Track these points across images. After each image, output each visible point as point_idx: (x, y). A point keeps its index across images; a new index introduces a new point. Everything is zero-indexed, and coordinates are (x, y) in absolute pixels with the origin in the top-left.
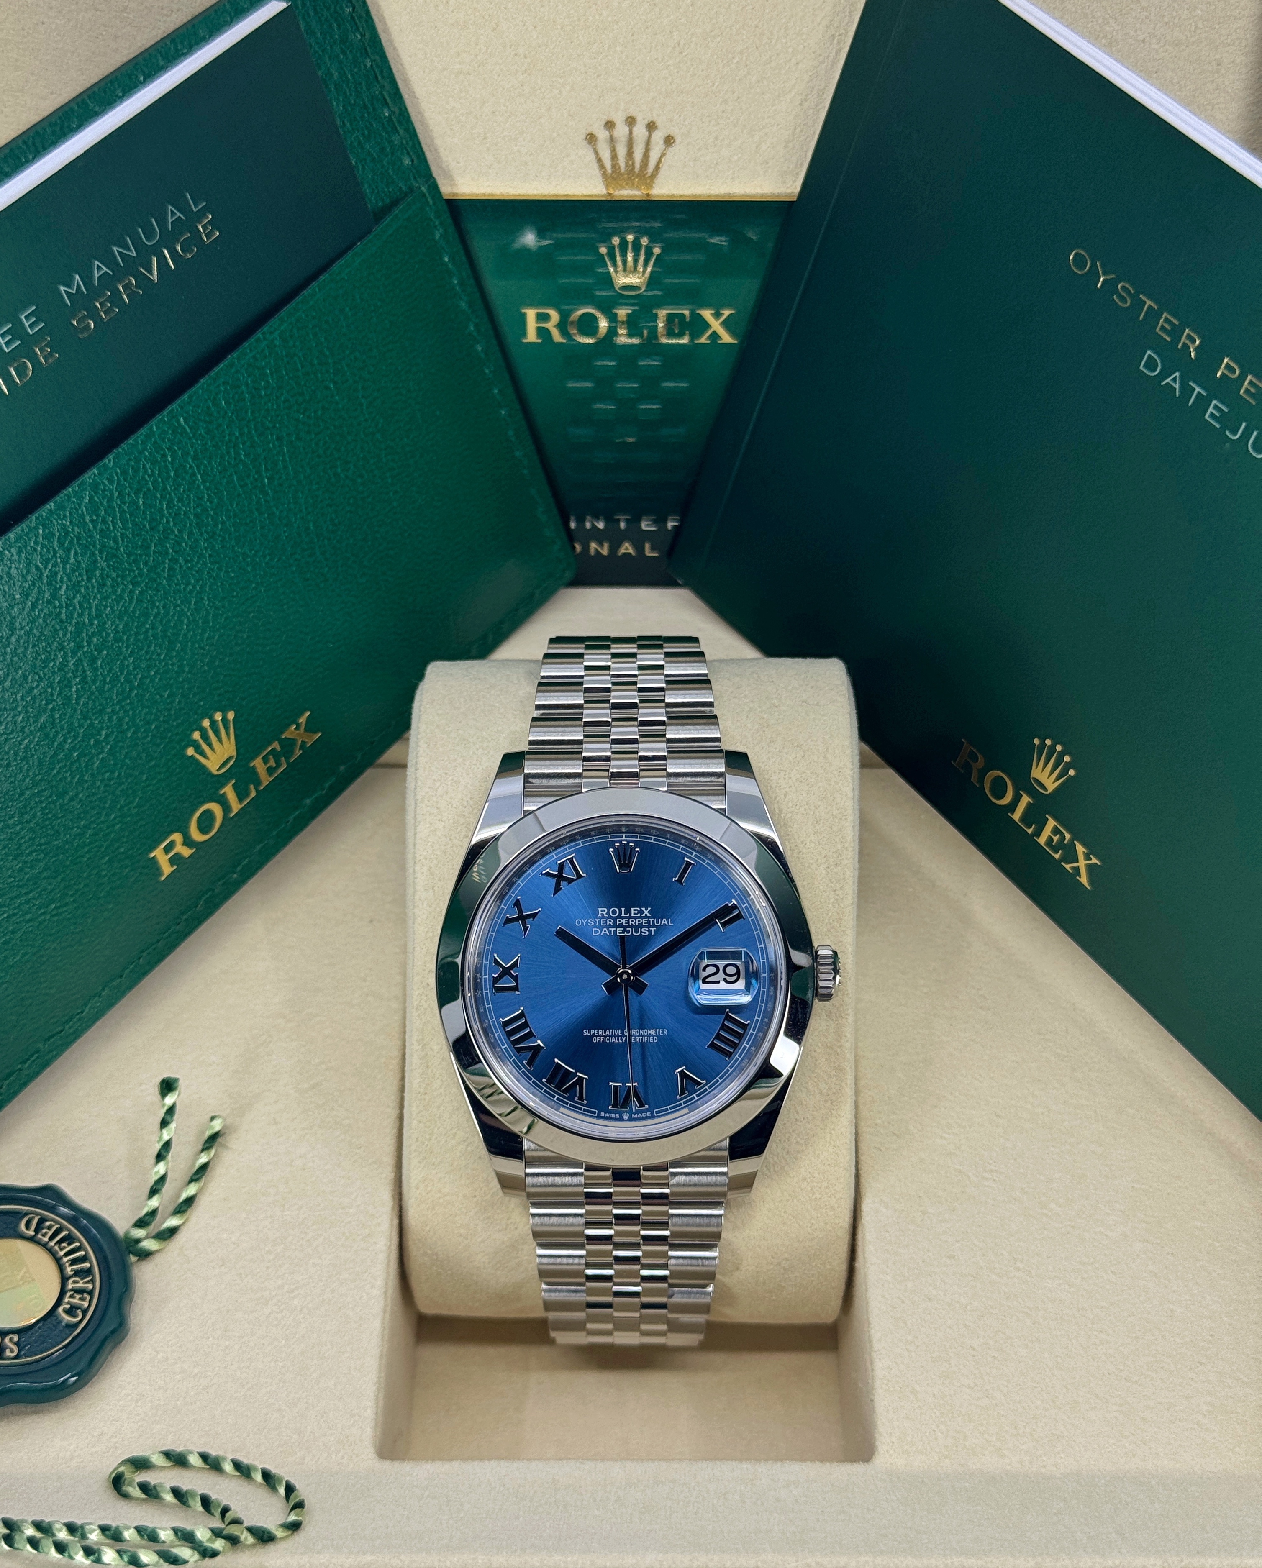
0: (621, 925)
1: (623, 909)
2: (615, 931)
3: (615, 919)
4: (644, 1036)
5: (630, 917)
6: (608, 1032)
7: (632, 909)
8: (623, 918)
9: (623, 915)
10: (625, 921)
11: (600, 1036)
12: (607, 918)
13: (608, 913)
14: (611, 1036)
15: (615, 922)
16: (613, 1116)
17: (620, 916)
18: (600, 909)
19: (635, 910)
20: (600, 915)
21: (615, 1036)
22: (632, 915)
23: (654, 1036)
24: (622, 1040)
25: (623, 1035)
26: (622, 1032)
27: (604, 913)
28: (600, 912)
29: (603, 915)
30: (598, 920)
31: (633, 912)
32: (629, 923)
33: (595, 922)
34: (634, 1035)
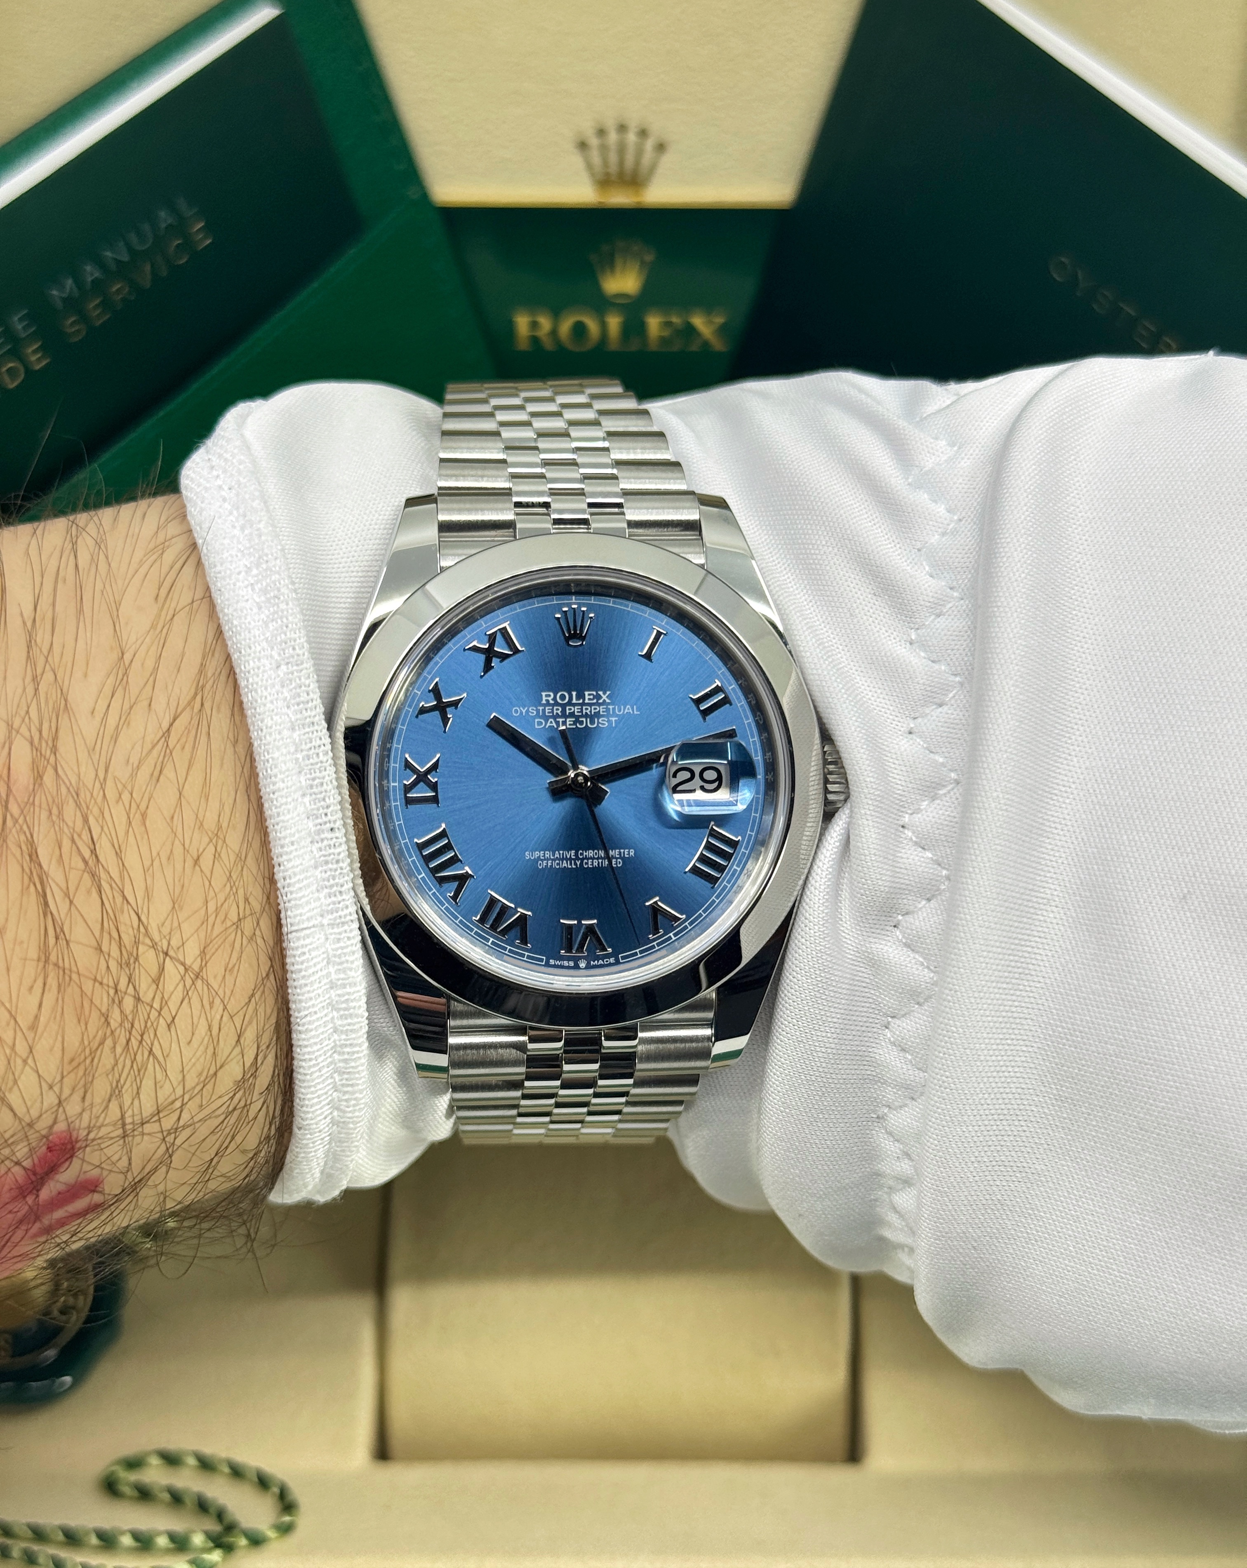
0: (572, 715)
1: (574, 694)
2: (564, 723)
3: (563, 706)
5: (583, 704)
6: (557, 855)
7: (586, 693)
8: (574, 705)
9: (574, 701)
10: (576, 709)
11: (548, 859)
12: (553, 705)
13: (555, 699)
14: (562, 859)
15: (564, 711)
16: (566, 963)
17: (570, 703)
18: (544, 694)
19: (589, 695)
20: (544, 702)
21: (567, 859)
22: (587, 701)
23: (617, 858)
24: (576, 864)
25: (577, 858)
26: (576, 854)
27: (550, 699)
28: (544, 698)
29: (548, 701)
30: (541, 708)
31: (587, 697)
32: (582, 711)
33: (538, 711)
34: (591, 858)
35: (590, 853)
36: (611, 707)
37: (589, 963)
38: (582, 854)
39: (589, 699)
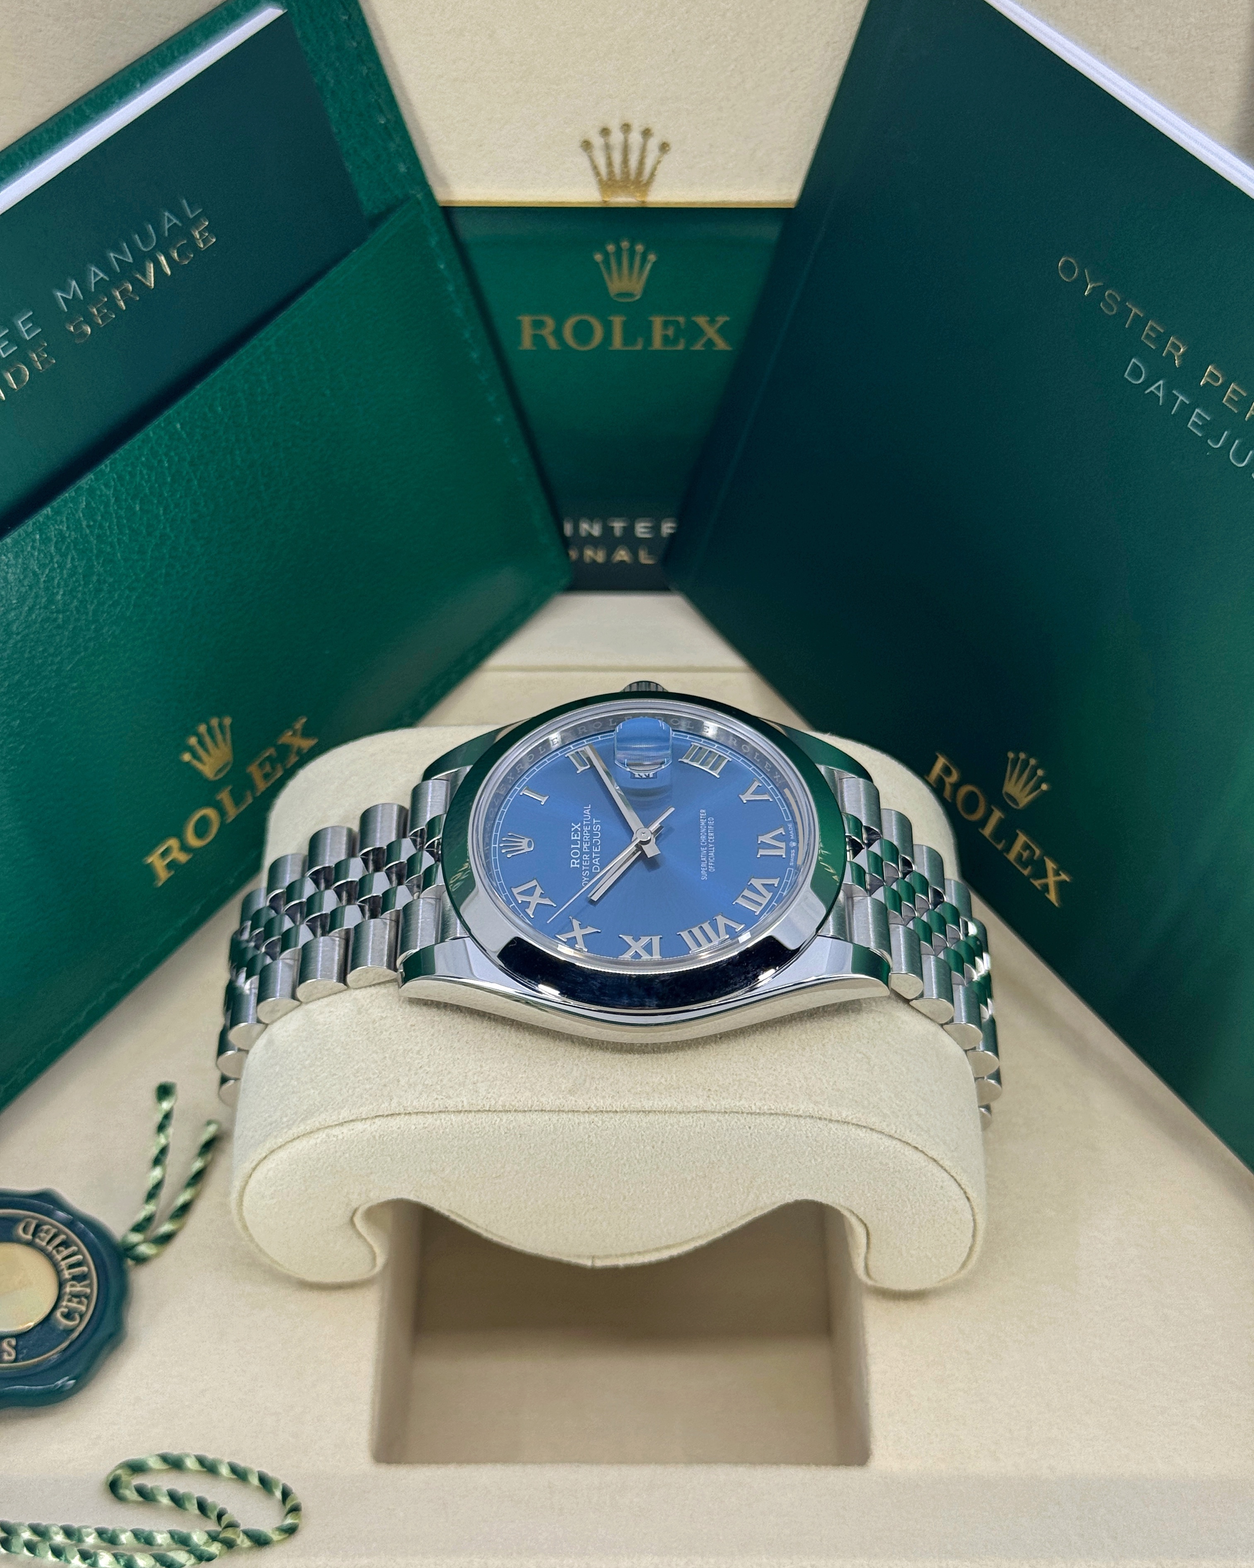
0: (590, 848)
1: (572, 846)
2: (596, 853)
3: (582, 853)
4: (707, 829)
5: (581, 840)
6: (704, 859)
7: (573, 838)
8: (582, 846)
9: (579, 846)
10: (585, 846)
11: (708, 865)
12: (582, 860)
13: (576, 859)
14: (708, 856)
15: (587, 853)
16: (793, 855)
17: (581, 849)
18: (572, 866)
19: (574, 836)
20: (578, 866)
21: (708, 853)
22: (579, 838)
23: (707, 821)
24: (712, 847)
25: (707, 846)
26: (704, 847)
27: (576, 862)
28: (576, 866)
29: (577, 864)
30: (584, 868)
31: (576, 838)
32: (588, 842)
33: (585, 870)
34: (707, 838)
35: (703, 838)
36: (584, 823)
37: (793, 841)
38: (704, 843)
39: (578, 836)
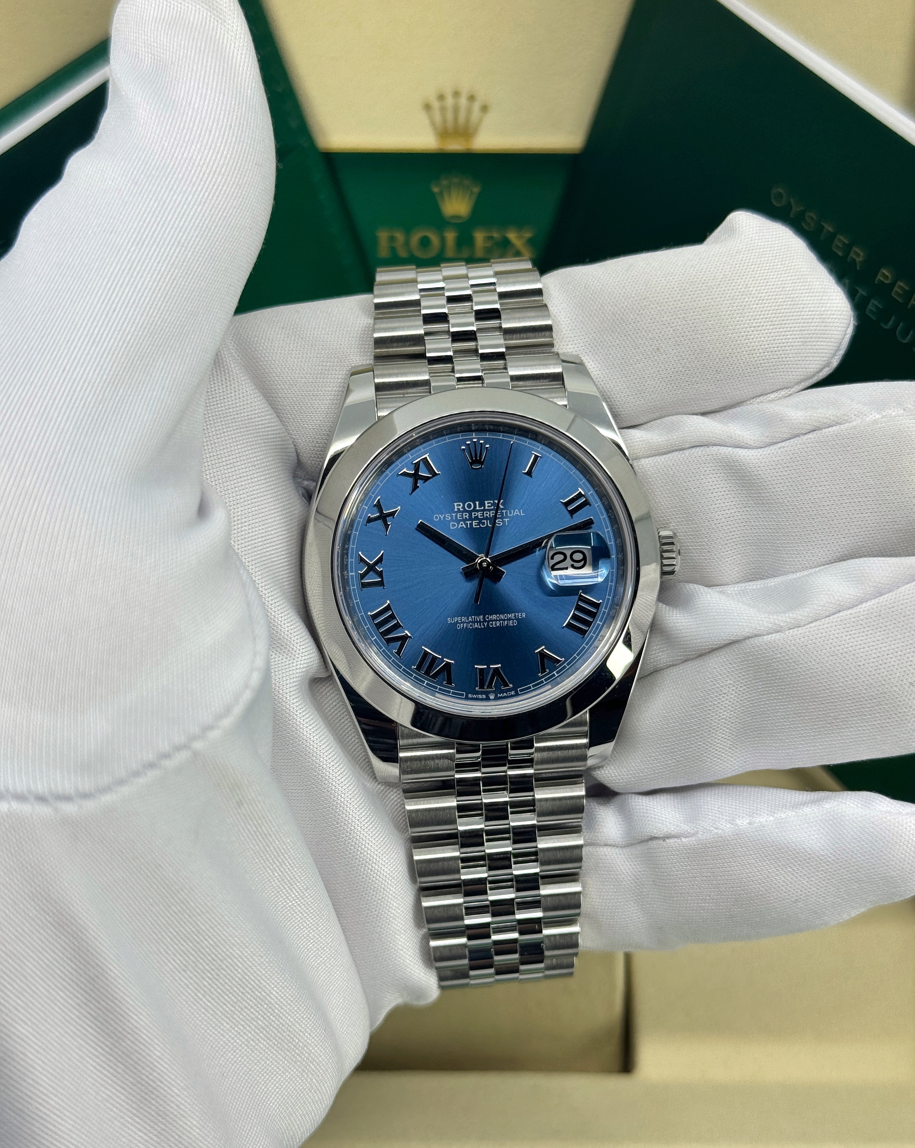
0: (476, 518)
1: (477, 503)
2: (471, 524)
3: (470, 513)
4: (504, 620)
5: (484, 510)
6: (470, 619)
7: (486, 502)
8: (478, 511)
9: (478, 508)
10: (479, 514)
11: (464, 623)
12: (463, 512)
13: (463, 507)
14: (474, 622)
15: (470, 515)
16: (480, 696)
17: (474, 510)
18: (456, 504)
19: (488, 503)
20: (456, 510)
21: (477, 622)
22: (486, 508)
23: (513, 620)
24: (484, 625)
25: (485, 621)
26: (484, 618)
27: (460, 507)
28: (456, 507)
29: (458, 509)
30: (454, 515)
32: (483, 515)
33: (452, 516)
34: (495, 620)
35: (494, 617)
36: (504, 511)
37: (496, 696)
38: (488, 618)
39: (488, 506)
